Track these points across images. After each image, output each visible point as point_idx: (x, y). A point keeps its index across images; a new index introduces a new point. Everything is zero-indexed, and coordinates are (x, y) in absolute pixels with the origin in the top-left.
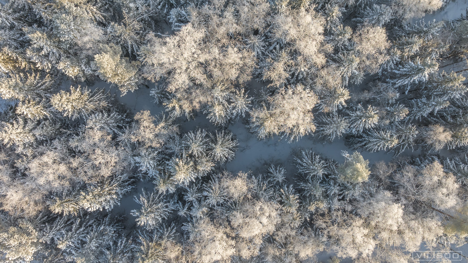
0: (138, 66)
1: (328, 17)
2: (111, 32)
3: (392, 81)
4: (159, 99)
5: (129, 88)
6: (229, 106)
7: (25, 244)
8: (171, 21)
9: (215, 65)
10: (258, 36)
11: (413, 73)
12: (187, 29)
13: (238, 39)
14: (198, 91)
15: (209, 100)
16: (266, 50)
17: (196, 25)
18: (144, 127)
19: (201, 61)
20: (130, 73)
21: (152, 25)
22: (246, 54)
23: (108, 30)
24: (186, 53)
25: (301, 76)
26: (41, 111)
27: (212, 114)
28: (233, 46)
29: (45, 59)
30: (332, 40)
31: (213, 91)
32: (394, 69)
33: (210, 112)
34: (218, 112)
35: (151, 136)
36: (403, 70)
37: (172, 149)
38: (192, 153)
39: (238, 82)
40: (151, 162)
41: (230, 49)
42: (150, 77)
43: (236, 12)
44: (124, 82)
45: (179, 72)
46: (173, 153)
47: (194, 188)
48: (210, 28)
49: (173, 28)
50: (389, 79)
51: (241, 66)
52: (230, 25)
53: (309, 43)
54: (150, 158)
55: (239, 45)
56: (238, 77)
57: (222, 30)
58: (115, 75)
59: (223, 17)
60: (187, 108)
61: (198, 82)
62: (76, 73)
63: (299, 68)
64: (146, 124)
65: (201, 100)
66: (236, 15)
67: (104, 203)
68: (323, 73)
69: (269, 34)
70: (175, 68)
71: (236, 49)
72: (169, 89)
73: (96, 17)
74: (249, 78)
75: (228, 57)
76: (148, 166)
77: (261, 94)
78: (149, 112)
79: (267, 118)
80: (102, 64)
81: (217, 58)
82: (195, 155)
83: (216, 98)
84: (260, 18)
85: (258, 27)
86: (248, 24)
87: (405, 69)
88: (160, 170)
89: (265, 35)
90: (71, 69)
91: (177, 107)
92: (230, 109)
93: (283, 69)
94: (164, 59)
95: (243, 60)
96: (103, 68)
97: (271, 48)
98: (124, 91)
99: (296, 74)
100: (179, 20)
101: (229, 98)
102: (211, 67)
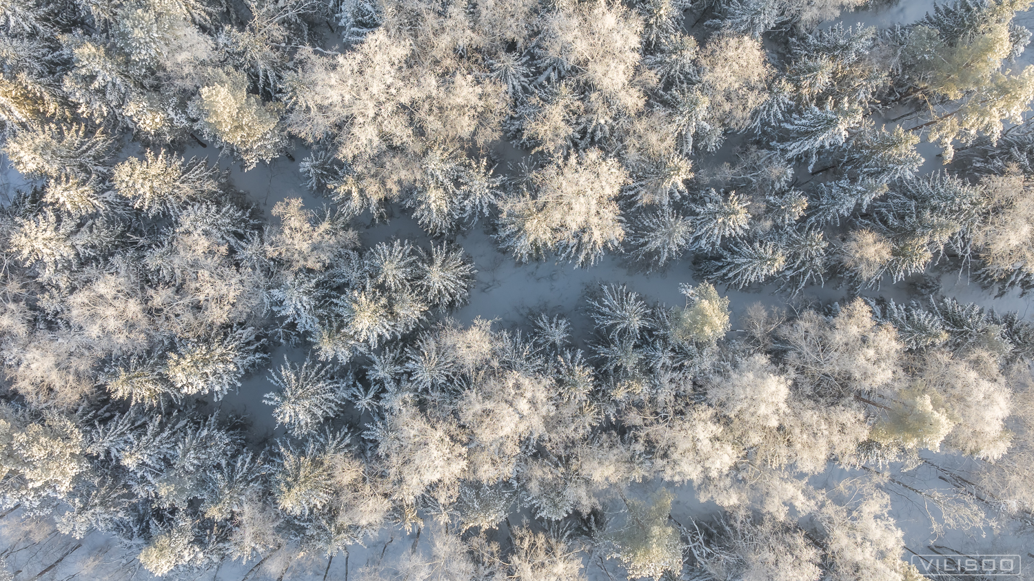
0: (278, 111)
1: (652, 17)
2: (226, 45)
3: (781, 146)
4: (319, 180)
5: (262, 155)
6: (458, 192)
7: (58, 455)
8: (342, 23)
9: (431, 110)
10: (516, 54)
11: (819, 128)
12: (377, 37)
13: (474, 59)
14: (396, 161)
15: (418, 177)
16: (531, 82)
17: (393, 31)
18: (291, 229)
19: (402, 100)
20: (265, 123)
21: (302, 31)
22: (490, 88)
23: (220, 41)
24: (375, 85)
25: (599, 134)
26: (89, 198)
27: (423, 206)
28: (465, 72)
29: (96, 97)
30: (661, 63)
31: (426, 160)
32: (783, 122)
33: (421, 203)
34: (436, 202)
35: (305, 247)
36: (800, 123)
37: (344, 277)
38: (384, 281)
39: (475, 144)
40: (305, 298)
41: (458, 77)
42: (303, 132)
43: (471, 6)
44: (252, 144)
45: (362, 122)
46: (347, 285)
47: (386, 357)
48: (420, 38)
49: (347, 37)
50: (774, 142)
51: (479, 110)
52: (460, 32)
53: (612, 67)
54: (301, 290)
55: (477, 72)
56: (474, 134)
57: (444, 42)
58: (236, 127)
59: (446, 17)
60: (375, 193)
61: (397, 142)
62: (157, 123)
63: (595, 117)
64: (295, 223)
65: (403, 177)
66: (471, 13)
67: (211, 378)
68: (640, 126)
69: (537, 50)
70: (352, 115)
71: (470, 78)
72: (341, 156)
73: (195, 15)
74: (497, 136)
75: (455, 92)
76: (299, 306)
77: (521, 169)
78: (300, 200)
79: (529, 215)
80: (214, 106)
81: (433, 95)
82: (390, 289)
83: (432, 175)
84: (517, 20)
85: (513, 36)
86: (495, 32)
87: (803, 121)
88: (321, 317)
89: (529, 53)
90: (150, 116)
91: (355, 194)
92: (459, 197)
93: (561, 118)
94: (334, 96)
95: (484, 99)
96: (215, 112)
97: (542, 79)
98: (252, 161)
99: (590, 131)
100: (359, 21)
101: (457, 176)
102: (423, 114)
